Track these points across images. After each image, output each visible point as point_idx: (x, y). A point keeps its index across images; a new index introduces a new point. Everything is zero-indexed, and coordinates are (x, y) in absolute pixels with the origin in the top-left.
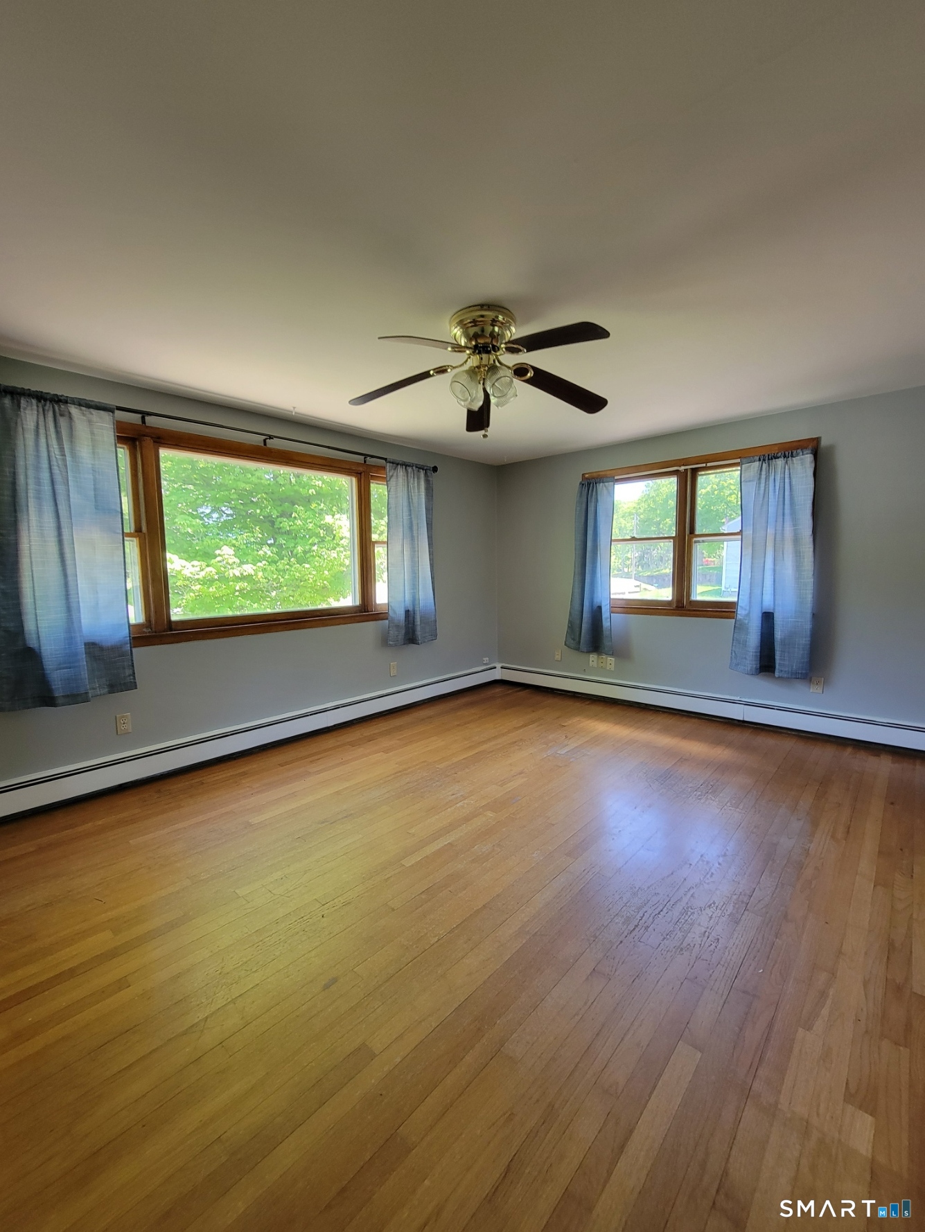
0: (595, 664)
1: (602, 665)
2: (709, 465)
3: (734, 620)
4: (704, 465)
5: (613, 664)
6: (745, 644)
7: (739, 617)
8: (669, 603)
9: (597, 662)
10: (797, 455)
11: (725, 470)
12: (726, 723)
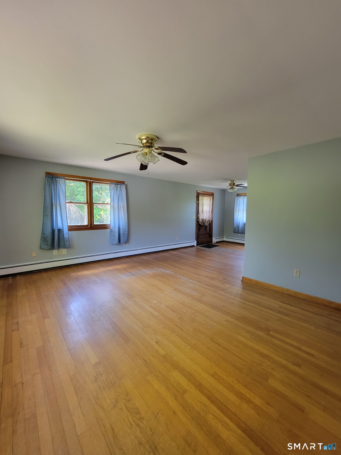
0: (57, 254)
1: (60, 253)
2: (101, 182)
3: (110, 229)
4: (99, 182)
5: (66, 252)
6: (114, 236)
7: (111, 228)
8: (87, 226)
9: (58, 253)
10: (123, 185)
11: (102, 184)
12: (108, 260)
